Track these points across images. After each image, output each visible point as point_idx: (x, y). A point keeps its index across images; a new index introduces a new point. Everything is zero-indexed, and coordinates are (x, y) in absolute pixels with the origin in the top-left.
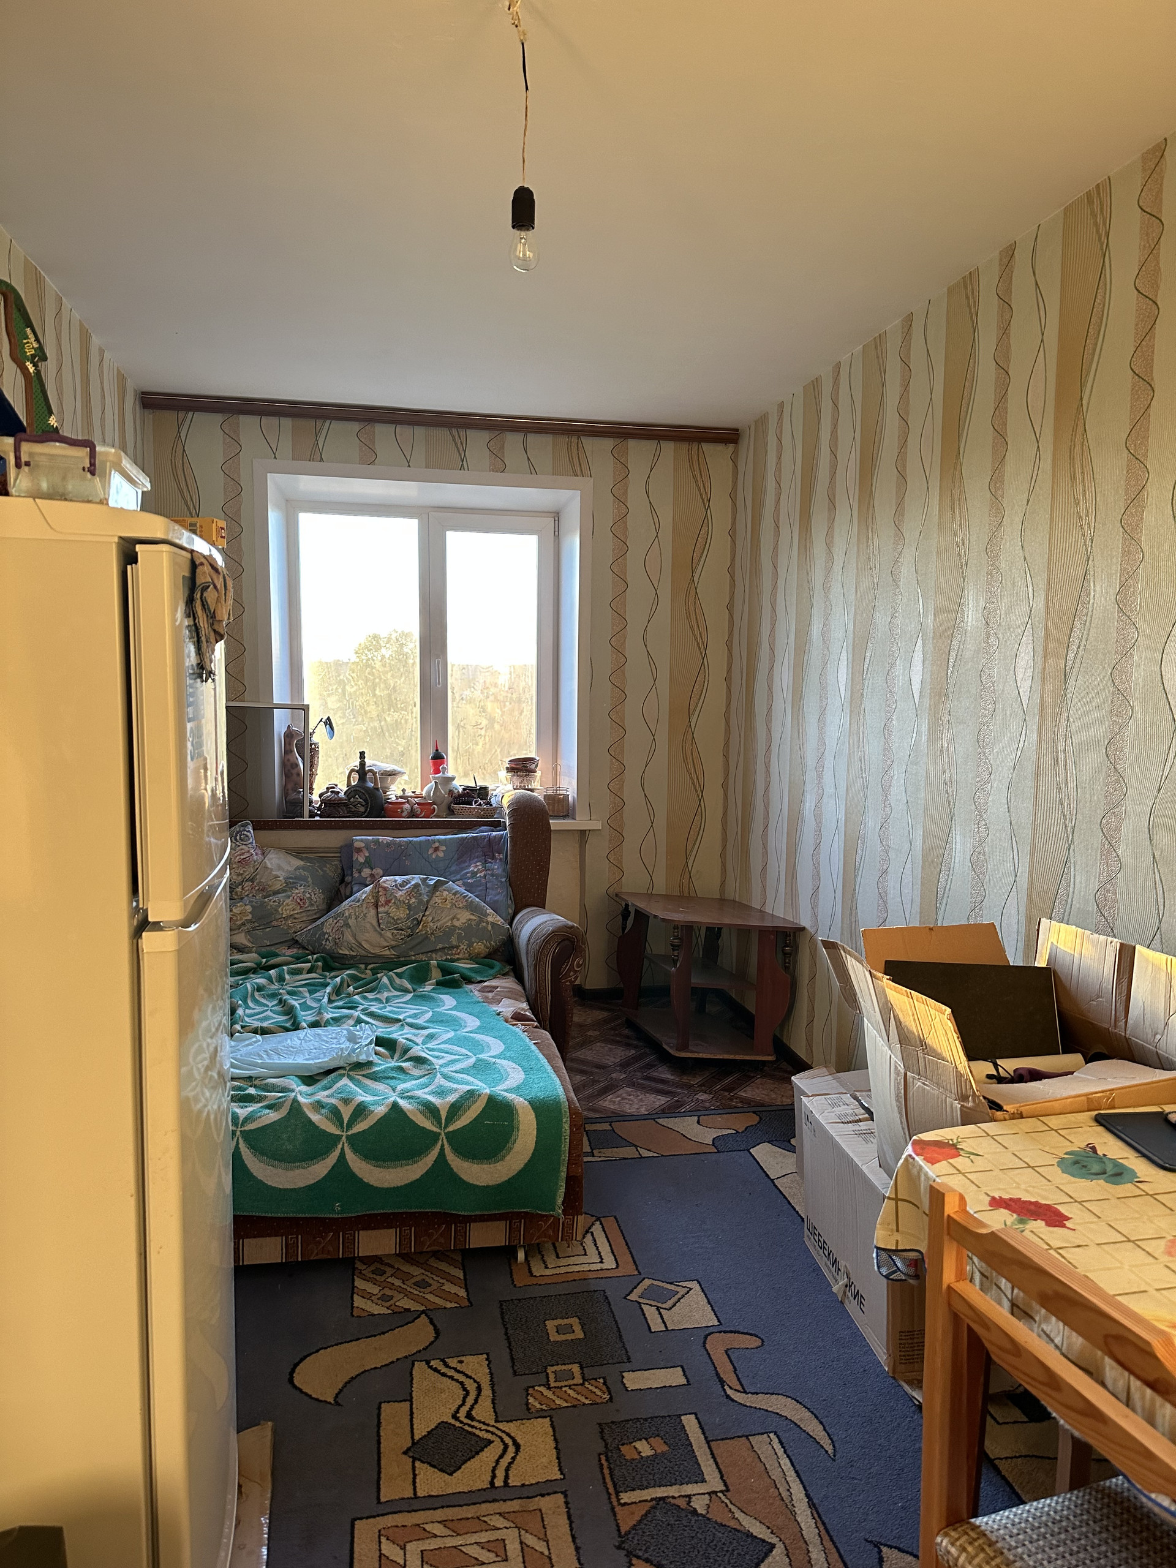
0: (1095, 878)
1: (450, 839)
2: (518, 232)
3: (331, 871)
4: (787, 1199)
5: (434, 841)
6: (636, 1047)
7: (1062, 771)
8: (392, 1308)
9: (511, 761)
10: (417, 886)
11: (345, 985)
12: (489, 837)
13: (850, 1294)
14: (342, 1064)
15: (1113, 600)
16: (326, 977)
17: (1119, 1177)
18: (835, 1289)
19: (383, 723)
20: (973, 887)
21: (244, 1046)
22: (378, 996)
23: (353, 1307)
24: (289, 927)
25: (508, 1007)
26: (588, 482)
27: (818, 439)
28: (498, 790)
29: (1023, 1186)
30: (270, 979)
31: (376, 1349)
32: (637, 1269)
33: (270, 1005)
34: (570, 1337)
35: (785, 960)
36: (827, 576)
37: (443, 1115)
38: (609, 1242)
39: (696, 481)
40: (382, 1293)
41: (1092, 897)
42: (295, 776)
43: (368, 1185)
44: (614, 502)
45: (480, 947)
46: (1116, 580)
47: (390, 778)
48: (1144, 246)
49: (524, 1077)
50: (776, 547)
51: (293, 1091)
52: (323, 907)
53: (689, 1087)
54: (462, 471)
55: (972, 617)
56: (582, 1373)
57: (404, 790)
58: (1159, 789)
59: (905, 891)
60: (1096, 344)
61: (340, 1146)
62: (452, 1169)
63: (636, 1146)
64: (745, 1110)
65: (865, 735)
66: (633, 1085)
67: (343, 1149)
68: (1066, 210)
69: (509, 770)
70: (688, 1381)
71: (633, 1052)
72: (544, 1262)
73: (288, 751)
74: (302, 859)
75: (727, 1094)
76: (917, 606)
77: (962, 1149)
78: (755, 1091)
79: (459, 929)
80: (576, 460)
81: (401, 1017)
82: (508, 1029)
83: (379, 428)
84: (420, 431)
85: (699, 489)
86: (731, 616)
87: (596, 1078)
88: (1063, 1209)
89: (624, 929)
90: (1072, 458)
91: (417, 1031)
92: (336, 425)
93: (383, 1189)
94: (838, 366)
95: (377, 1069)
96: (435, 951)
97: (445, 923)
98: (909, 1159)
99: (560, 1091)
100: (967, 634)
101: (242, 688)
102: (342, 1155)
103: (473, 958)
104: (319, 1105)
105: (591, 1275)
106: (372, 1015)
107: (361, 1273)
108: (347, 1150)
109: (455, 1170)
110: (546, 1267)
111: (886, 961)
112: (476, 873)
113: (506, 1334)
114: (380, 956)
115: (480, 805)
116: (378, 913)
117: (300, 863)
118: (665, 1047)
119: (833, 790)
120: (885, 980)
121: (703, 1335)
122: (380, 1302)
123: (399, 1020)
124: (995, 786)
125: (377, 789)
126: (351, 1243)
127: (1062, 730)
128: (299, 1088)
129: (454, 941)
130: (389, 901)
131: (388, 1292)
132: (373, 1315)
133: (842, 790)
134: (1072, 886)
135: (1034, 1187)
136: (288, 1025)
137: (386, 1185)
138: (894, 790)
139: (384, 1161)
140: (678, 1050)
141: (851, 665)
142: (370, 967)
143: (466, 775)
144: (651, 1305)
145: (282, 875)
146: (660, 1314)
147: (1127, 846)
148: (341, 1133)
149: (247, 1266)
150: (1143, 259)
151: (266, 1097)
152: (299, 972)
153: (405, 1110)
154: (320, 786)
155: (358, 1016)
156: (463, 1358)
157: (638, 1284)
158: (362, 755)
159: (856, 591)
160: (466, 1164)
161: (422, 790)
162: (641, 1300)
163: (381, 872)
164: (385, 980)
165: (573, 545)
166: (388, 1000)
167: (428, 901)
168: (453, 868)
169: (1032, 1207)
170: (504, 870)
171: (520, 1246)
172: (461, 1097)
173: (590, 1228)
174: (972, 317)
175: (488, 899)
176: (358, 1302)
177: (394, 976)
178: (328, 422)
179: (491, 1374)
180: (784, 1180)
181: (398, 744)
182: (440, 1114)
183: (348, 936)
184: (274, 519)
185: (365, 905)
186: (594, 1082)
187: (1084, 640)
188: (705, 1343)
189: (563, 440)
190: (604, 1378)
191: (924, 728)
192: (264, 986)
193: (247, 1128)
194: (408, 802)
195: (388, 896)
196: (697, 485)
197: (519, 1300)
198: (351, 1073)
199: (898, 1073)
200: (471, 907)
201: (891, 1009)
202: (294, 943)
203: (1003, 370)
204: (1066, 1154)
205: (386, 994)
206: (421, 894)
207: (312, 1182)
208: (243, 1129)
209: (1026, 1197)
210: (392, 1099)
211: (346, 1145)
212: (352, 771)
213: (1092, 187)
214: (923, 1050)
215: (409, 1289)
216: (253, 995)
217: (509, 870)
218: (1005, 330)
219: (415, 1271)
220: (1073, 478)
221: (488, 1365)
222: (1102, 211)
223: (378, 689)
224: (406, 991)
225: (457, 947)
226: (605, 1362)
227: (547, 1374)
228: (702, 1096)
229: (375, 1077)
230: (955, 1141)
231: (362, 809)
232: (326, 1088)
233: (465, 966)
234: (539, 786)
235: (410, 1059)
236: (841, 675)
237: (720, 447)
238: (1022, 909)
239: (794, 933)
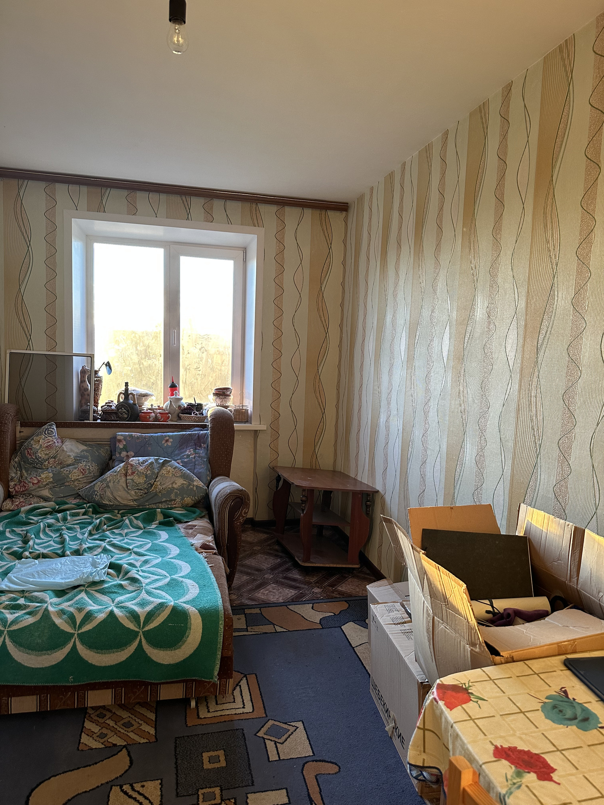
0: (554, 477)
1: (175, 435)
2: (174, 25)
3: (103, 453)
4: (361, 661)
5: (166, 436)
6: (281, 557)
7: (534, 409)
8: (105, 743)
9: (216, 389)
10: (152, 463)
11: (103, 524)
12: (198, 434)
13: (396, 734)
14: (82, 583)
15: (570, 302)
16: (93, 518)
17: (586, 723)
18: (387, 729)
19: (141, 366)
20: (476, 476)
21: (25, 568)
22: (121, 532)
23: (80, 743)
24: (76, 486)
25: (198, 540)
26: (262, 230)
27: (392, 208)
28: (207, 406)
29: (518, 733)
30: (57, 520)
31: (89, 776)
32: (265, 713)
33: (54, 536)
34: (216, 765)
35: (367, 510)
36: (395, 287)
37: (142, 619)
38: (250, 692)
39: (324, 232)
40: (100, 732)
41: (551, 489)
42: (86, 396)
43: (91, 665)
44: (277, 243)
45: (189, 500)
46: (572, 290)
47: (144, 398)
48: (596, 76)
49: (198, 592)
50: (367, 271)
51: (46, 602)
52: (97, 474)
53: (309, 583)
54: (188, 221)
55: (480, 312)
56: (221, 795)
57: (152, 405)
58: (598, 424)
59: (436, 475)
60: (563, 141)
61: (73, 640)
62: (147, 654)
63: (274, 624)
64: (341, 599)
65: (415, 381)
66: (276, 582)
67: (75, 642)
68: (546, 59)
69: (215, 394)
70: (289, 801)
71: (279, 560)
72: (208, 708)
73: (83, 381)
74: (86, 446)
75: (331, 588)
76: (446, 306)
77: (472, 693)
78: (346, 587)
79: (176, 489)
80: (255, 217)
81: (131, 547)
82: (195, 556)
83: (139, 194)
84: (163, 197)
85: (325, 237)
86: (342, 310)
87: (256, 578)
88: (549, 759)
89: (277, 487)
90: (545, 213)
91: (138, 557)
92: (114, 192)
93: (101, 667)
94: (404, 164)
95: (106, 586)
96: (161, 502)
97: (168, 486)
98: (434, 701)
99: (220, 602)
100: (477, 323)
101: (54, 344)
102: (74, 645)
103: (184, 507)
104: (62, 612)
105: (236, 718)
106: (114, 545)
107: (90, 716)
108: (78, 644)
109: (149, 655)
110: (209, 712)
111: (423, 530)
112: (190, 455)
113: (176, 763)
114: (127, 505)
115: (196, 415)
116: (126, 480)
117: (85, 448)
118: (297, 559)
119: (396, 412)
120: (421, 553)
121: (302, 763)
122: (98, 739)
123: (129, 549)
124: (492, 415)
125: (135, 404)
126: (83, 699)
127: (535, 384)
128: (51, 600)
129: (173, 497)
130: (134, 473)
131: (105, 731)
132: (92, 749)
133: (401, 413)
134: (539, 480)
135: (526, 734)
136: (59, 552)
137: (103, 665)
138: (431, 414)
139: (102, 649)
140: (304, 561)
141: (408, 340)
142: (121, 512)
143: (190, 397)
144: (271, 740)
145: (72, 455)
146: (276, 747)
147: (575, 459)
148: (74, 632)
149: (14, 714)
150: (595, 85)
151: (29, 606)
152: (77, 514)
153: (118, 616)
154: (102, 402)
155: (105, 547)
156: (145, 783)
157: (265, 724)
158: (127, 384)
159: (412, 296)
160: (156, 651)
161: (164, 405)
162: (265, 737)
163: (133, 454)
164: (127, 521)
165: (253, 266)
166: (127, 534)
167: (158, 473)
168: (176, 452)
169: (526, 757)
170: (206, 454)
171: (193, 698)
172: (155, 607)
173: (239, 682)
174: (484, 129)
175: (195, 471)
176: (85, 739)
177: (133, 518)
178: (109, 189)
179: (162, 795)
180: (360, 647)
181: (150, 378)
182: (140, 619)
183: (108, 494)
184: (77, 246)
185: (119, 475)
186: (254, 580)
187: (550, 327)
188: (303, 770)
189: (247, 205)
190: (235, 799)
191: (449, 379)
192: (53, 524)
193: (12, 628)
194: (154, 412)
195: (133, 469)
196: (324, 235)
197: (188, 736)
198: (88, 589)
199: (428, 615)
200: (184, 476)
201: (425, 573)
202: (78, 496)
203: (502, 160)
204: (547, 698)
205: (126, 531)
206: (154, 469)
207: (54, 663)
208: (9, 629)
209: (522, 746)
210: (110, 609)
211: (77, 639)
212: (121, 393)
213: (562, 42)
214: (446, 605)
215: (119, 729)
216: (44, 530)
217: (209, 454)
218: (504, 137)
219: (125, 714)
220: (546, 226)
221: (161, 789)
222: (568, 56)
223: (139, 346)
224: (140, 528)
225: (175, 500)
226: (237, 785)
227: (198, 795)
228: (316, 590)
229: (103, 592)
230: (467, 685)
231: (126, 416)
232: (69, 600)
233: (177, 512)
234: (232, 403)
235: (128, 579)
236: (402, 345)
237: (338, 214)
238: (507, 492)
239: (373, 494)
